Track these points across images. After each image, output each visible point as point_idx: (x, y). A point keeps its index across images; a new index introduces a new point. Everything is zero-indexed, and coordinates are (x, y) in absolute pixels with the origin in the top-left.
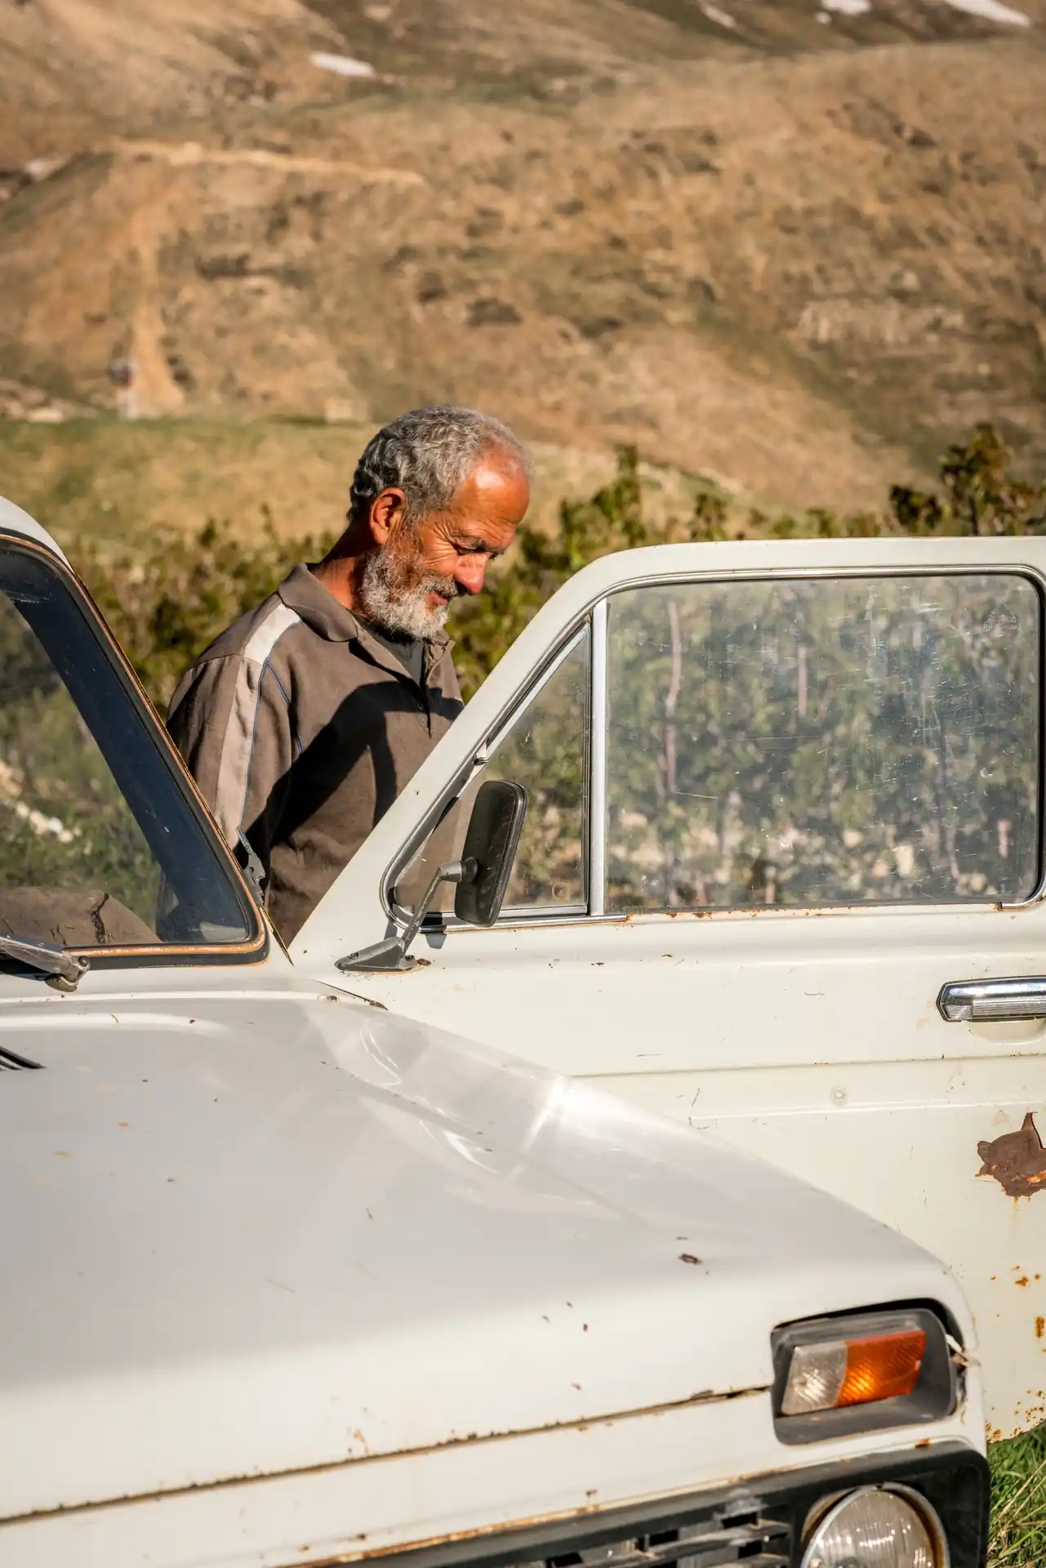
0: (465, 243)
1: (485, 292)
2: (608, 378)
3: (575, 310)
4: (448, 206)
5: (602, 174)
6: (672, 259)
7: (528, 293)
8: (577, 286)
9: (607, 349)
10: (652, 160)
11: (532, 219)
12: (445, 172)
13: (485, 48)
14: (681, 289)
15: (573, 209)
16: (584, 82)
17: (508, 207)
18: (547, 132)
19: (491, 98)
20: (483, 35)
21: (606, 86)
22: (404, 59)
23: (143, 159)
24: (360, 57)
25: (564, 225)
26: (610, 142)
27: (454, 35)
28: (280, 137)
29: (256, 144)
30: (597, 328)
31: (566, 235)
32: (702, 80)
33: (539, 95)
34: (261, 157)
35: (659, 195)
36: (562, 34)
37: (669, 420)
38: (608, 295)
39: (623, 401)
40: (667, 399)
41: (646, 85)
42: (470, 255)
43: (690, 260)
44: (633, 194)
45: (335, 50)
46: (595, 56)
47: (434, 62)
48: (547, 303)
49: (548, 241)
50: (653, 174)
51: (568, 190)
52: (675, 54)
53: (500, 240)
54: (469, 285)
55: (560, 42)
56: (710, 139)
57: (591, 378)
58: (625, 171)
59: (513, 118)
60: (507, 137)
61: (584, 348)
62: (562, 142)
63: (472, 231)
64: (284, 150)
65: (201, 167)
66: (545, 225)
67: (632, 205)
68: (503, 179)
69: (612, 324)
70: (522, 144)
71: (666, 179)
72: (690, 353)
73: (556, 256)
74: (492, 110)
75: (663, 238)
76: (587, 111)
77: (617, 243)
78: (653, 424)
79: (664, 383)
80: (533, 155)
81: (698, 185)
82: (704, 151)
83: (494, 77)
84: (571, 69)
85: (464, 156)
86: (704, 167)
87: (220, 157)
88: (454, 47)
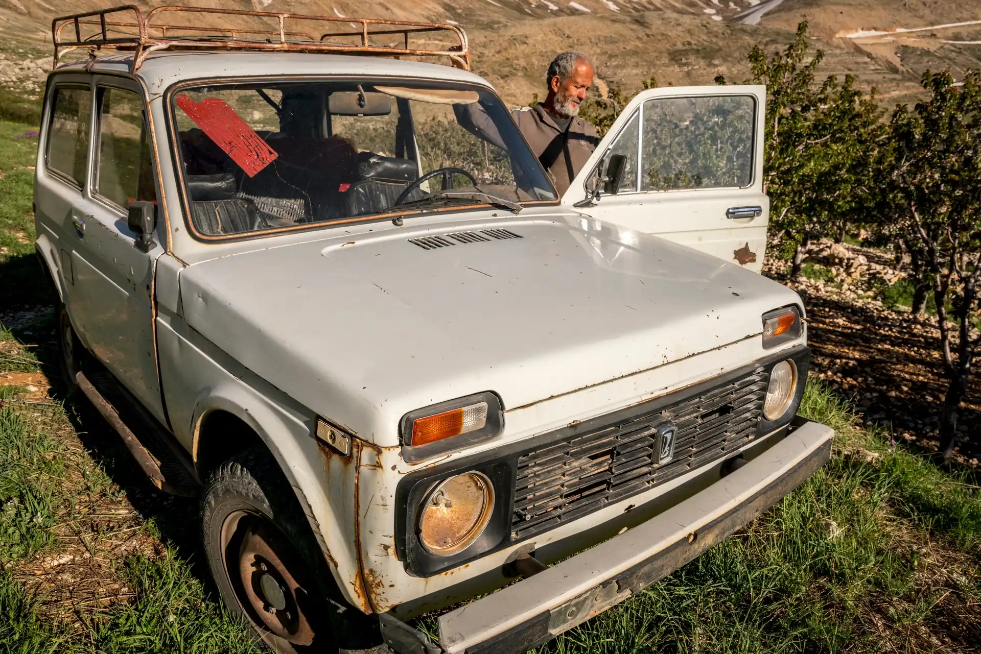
0: (478, 59)
1: (482, 70)
2: (506, 87)
3: (500, 73)
4: (474, 52)
5: (505, 44)
6: (519, 63)
7: (491, 70)
8: (500, 68)
9: (506, 81)
10: (515, 41)
11: (491, 54)
12: (473, 45)
13: (481, 18)
14: (521, 68)
15: (499, 52)
16: (501, 25)
17: (486, 52)
18: (493, 35)
19: (482, 29)
20: (480, 15)
21: (506, 26)
22: (465, 21)
23: (413, 42)
24: (456, 21)
25: (497, 55)
26: (506, 38)
27: (474, 16)
28: (440, 38)
29: (436, 40)
30: (504, 77)
31: (498, 58)
32: (525, 25)
33: (493, 29)
34: (437, 42)
35: (516, 49)
36: (496, 15)
37: (518, 95)
38: (506, 70)
39: (509, 92)
40: (518, 91)
41: (514, 26)
42: (478, 62)
43: (522, 63)
44: (511, 48)
45: (451, 19)
46: (503, 20)
47: (471, 22)
48: (494, 72)
49: (494, 59)
50: (515, 45)
51: (498, 48)
52: (519, 19)
53: (485, 59)
54: (479, 68)
55: (496, 17)
56: (526, 37)
57: (503, 87)
58: (509, 44)
59: (487, 33)
60: (486, 37)
61: (502, 81)
62: (497, 38)
63: (479, 57)
64: (441, 41)
65: (425, 44)
66: (493, 56)
67: (511, 51)
68: (485, 46)
69: (507, 76)
70: (489, 38)
71: (517, 45)
72: (523, 82)
73: (496, 62)
74: (482, 31)
75: (517, 58)
76: (502, 32)
77: (508, 59)
78: (515, 96)
79: (517, 88)
80: (491, 41)
81: (524, 47)
82: (525, 40)
83: (482, 24)
84: (499, 22)
85: (477, 41)
86: (525, 43)
87: (428, 42)
88: (474, 18)
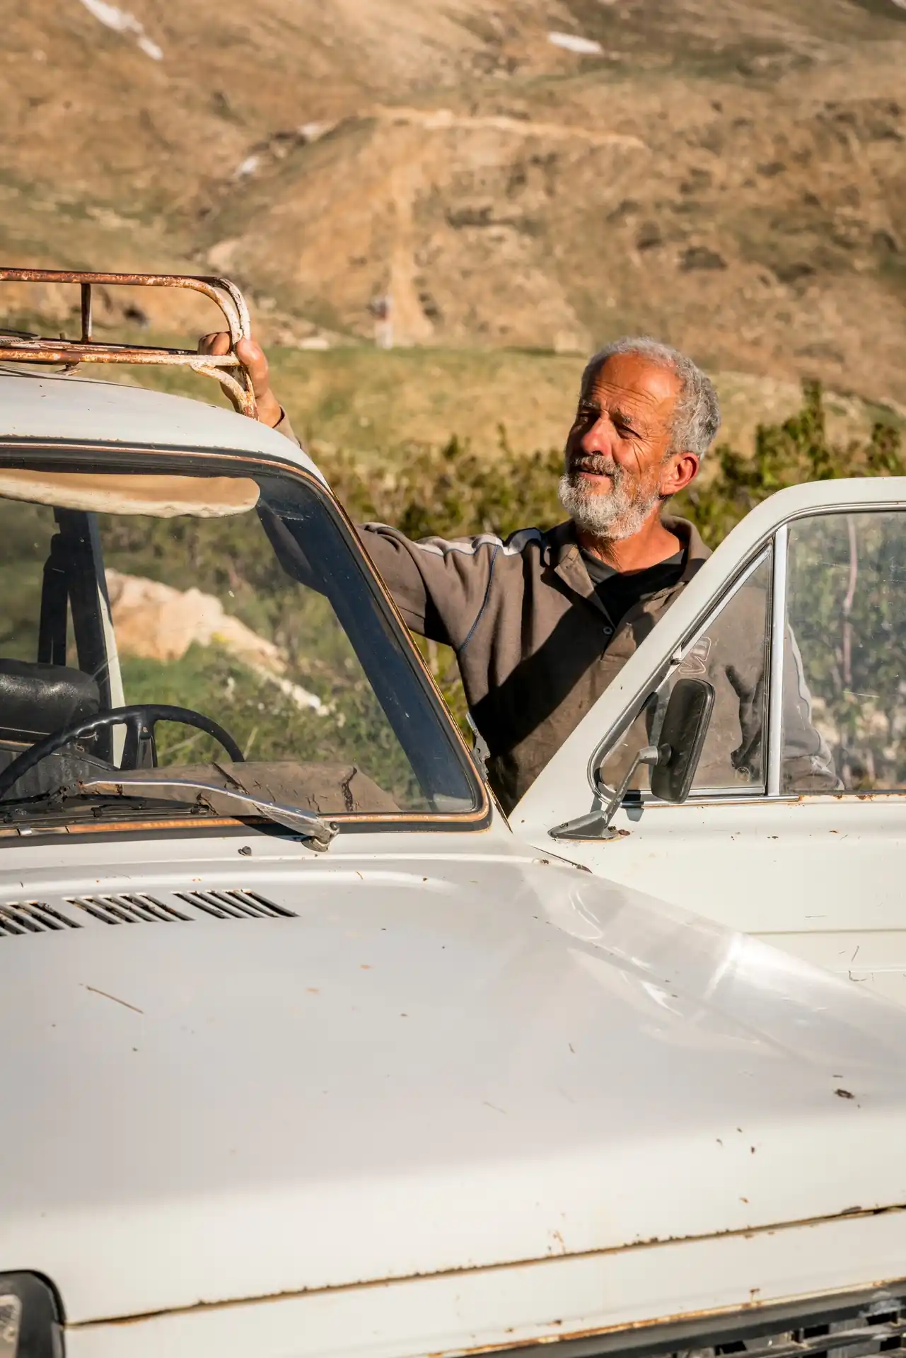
0: (679, 199)
1: (695, 241)
2: (800, 317)
3: (774, 258)
4: (665, 166)
5: (799, 139)
6: (859, 215)
7: (733, 243)
8: (774, 237)
9: (801, 292)
10: (843, 127)
11: (737, 178)
12: (662, 137)
13: (699, 30)
14: (866, 240)
15: (773, 170)
16: (786, 59)
17: (717, 168)
18: (754, 103)
19: (704, 72)
20: (698, 18)
21: (804, 63)
22: (629, 38)
23: (401, 123)
24: (590, 36)
25: (764, 184)
26: (807, 112)
27: (673, 18)
28: (520, 105)
29: (499, 111)
30: (794, 274)
31: (768, 193)
32: (888, 58)
33: (746, 71)
34: (504, 123)
35: (849, 159)
36: (768, 17)
37: (854, 354)
38: (804, 244)
39: (813, 338)
40: (852, 337)
41: (839, 62)
42: (682, 209)
43: (875, 216)
44: (826, 157)
45: (568, 30)
46: (795, 36)
47: (655, 41)
48: (749, 251)
49: (751, 197)
50: (844, 140)
51: (770, 152)
52: (866, 35)
53: (710, 196)
54: (683, 235)
55: (764, 24)
56: (894, 110)
57: (786, 317)
58: (819, 137)
59: (722, 91)
60: (717, 107)
61: (781, 291)
62: (764, 112)
63: (685, 189)
64: (523, 117)
65: (452, 130)
66: (749, 183)
67: (825, 167)
68: (713, 143)
69: (805, 271)
70: (732, 111)
71: (855, 145)
72: (873, 296)
73: (757, 211)
74: (703, 83)
75: (852, 197)
76: (787, 85)
77: (811, 200)
78: (839, 358)
79: (849, 323)
80: (740, 122)
81: (882, 151)
82: (890, 121)
83: (707, 54)
84: (775, 48)
85: (680, 123)
86: (889, 134)
87: (467, 122)
88: (673, 28)
